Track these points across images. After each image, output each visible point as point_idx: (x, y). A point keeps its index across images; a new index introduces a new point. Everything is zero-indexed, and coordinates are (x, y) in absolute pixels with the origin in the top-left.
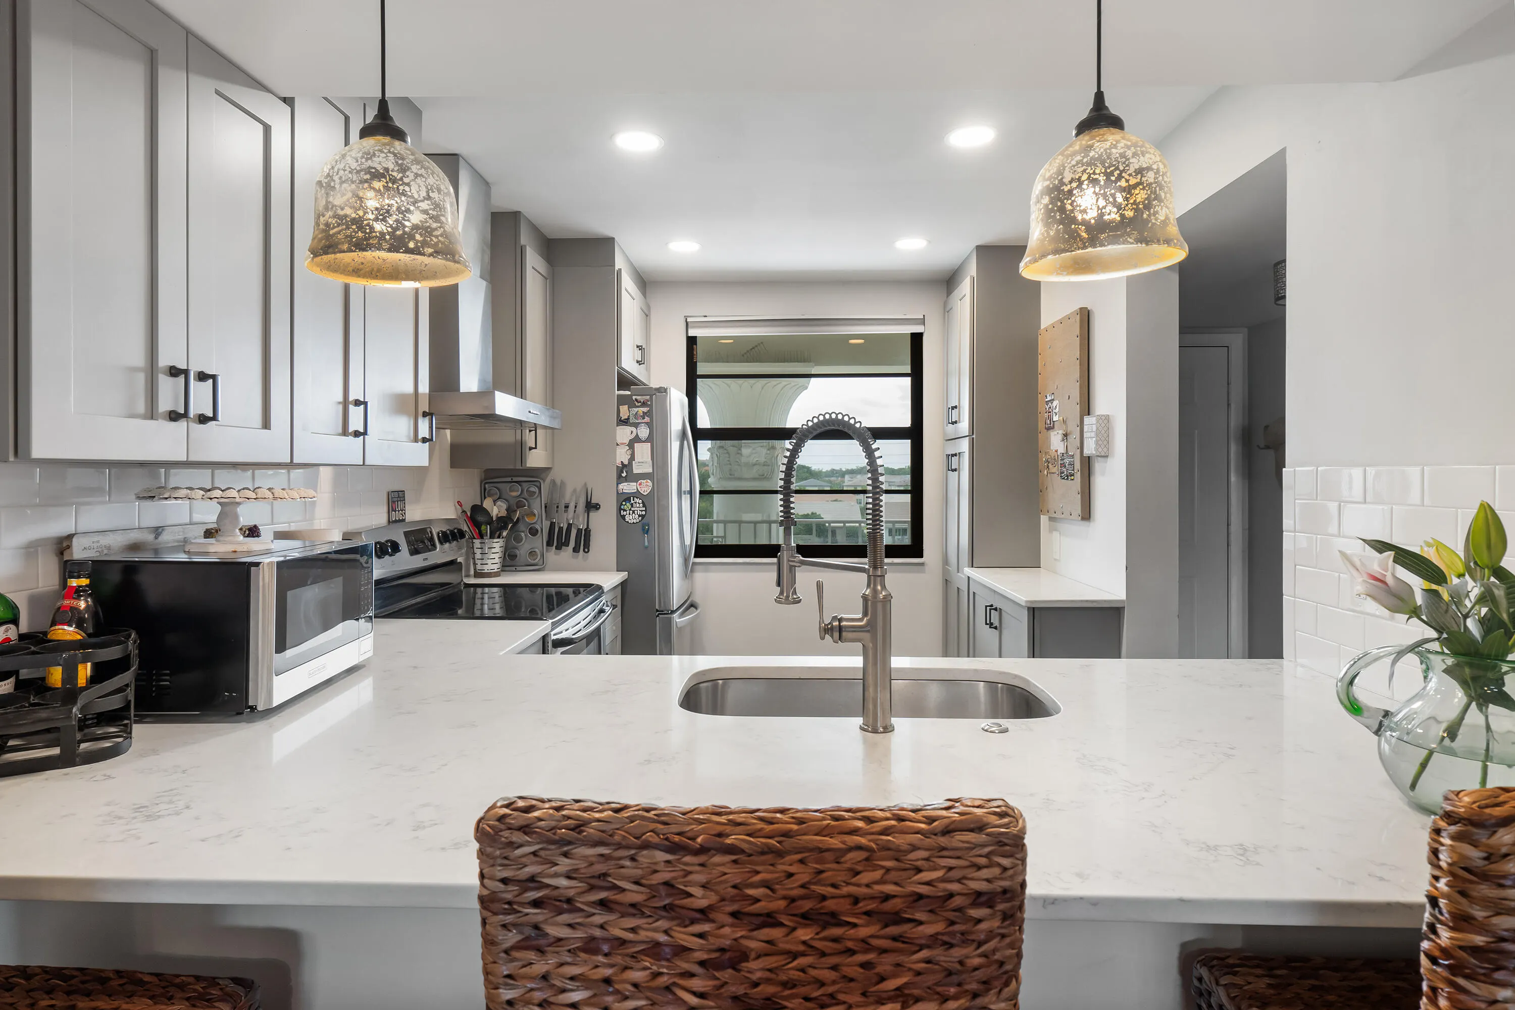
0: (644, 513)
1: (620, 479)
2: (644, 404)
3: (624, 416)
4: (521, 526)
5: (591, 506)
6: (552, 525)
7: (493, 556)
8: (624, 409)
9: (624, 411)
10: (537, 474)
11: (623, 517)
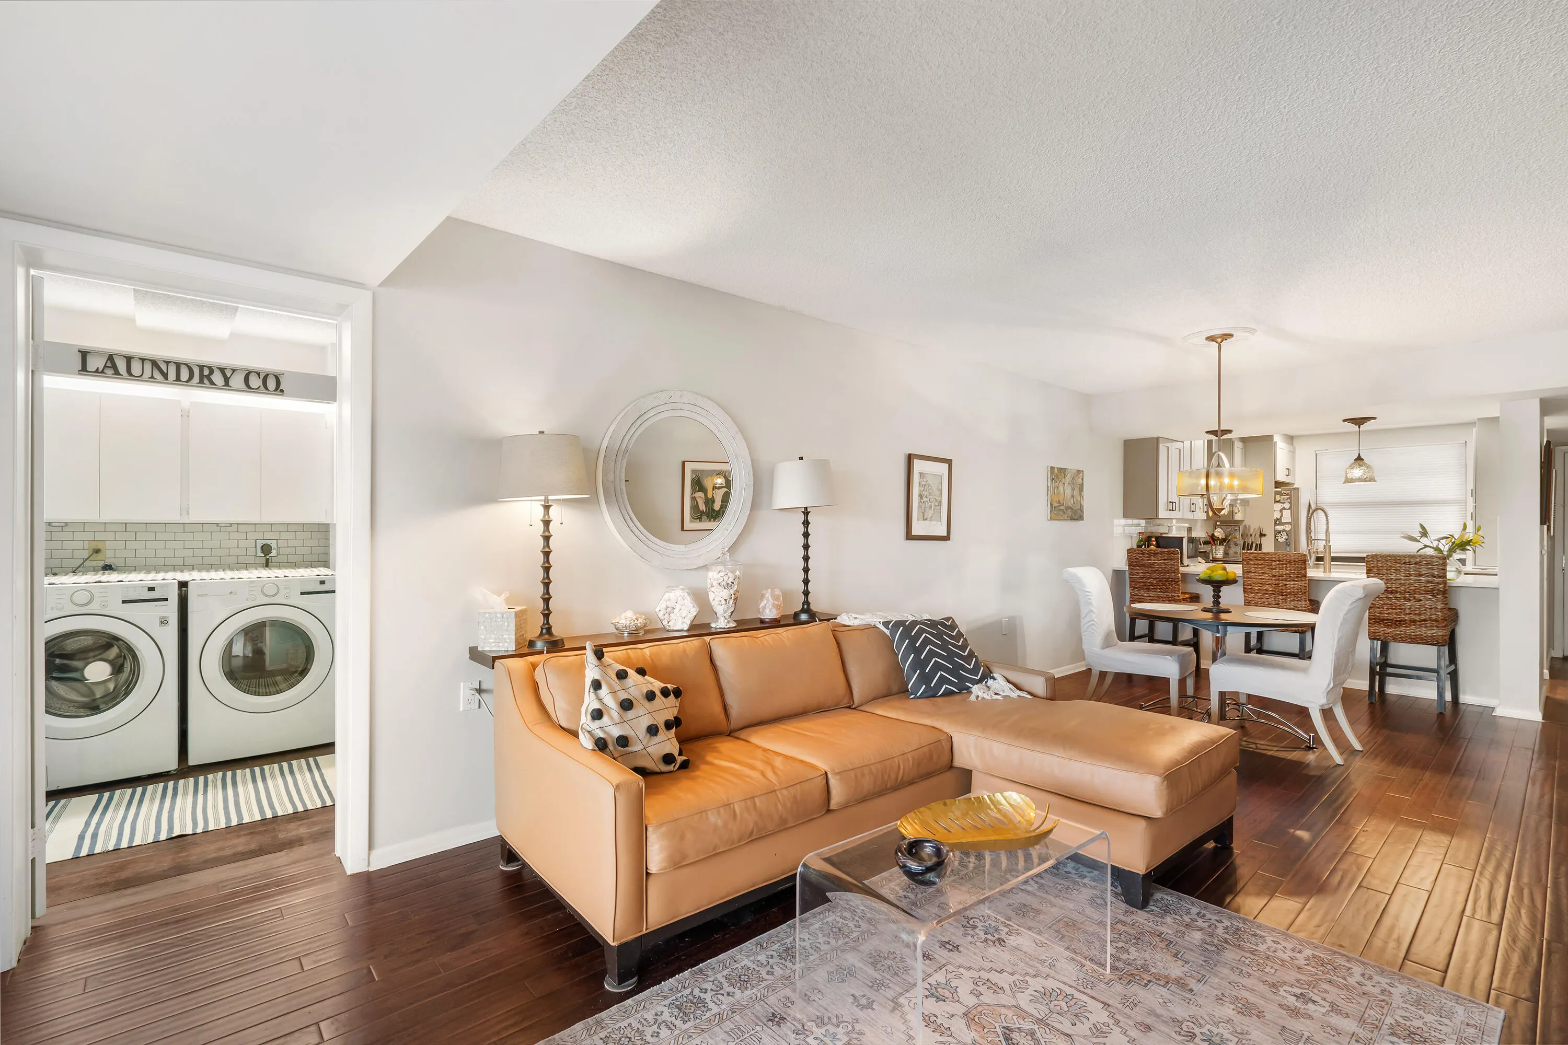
0: (1286, 538)
1: (1276, 524)
3: (1278, 499)
4: (1231, 542)
5: (1262, 535)
6: (1245, 542)
7: (1220, 552)
9: (1278, 498)
10: (1238, 523)
11: (1277, 539)
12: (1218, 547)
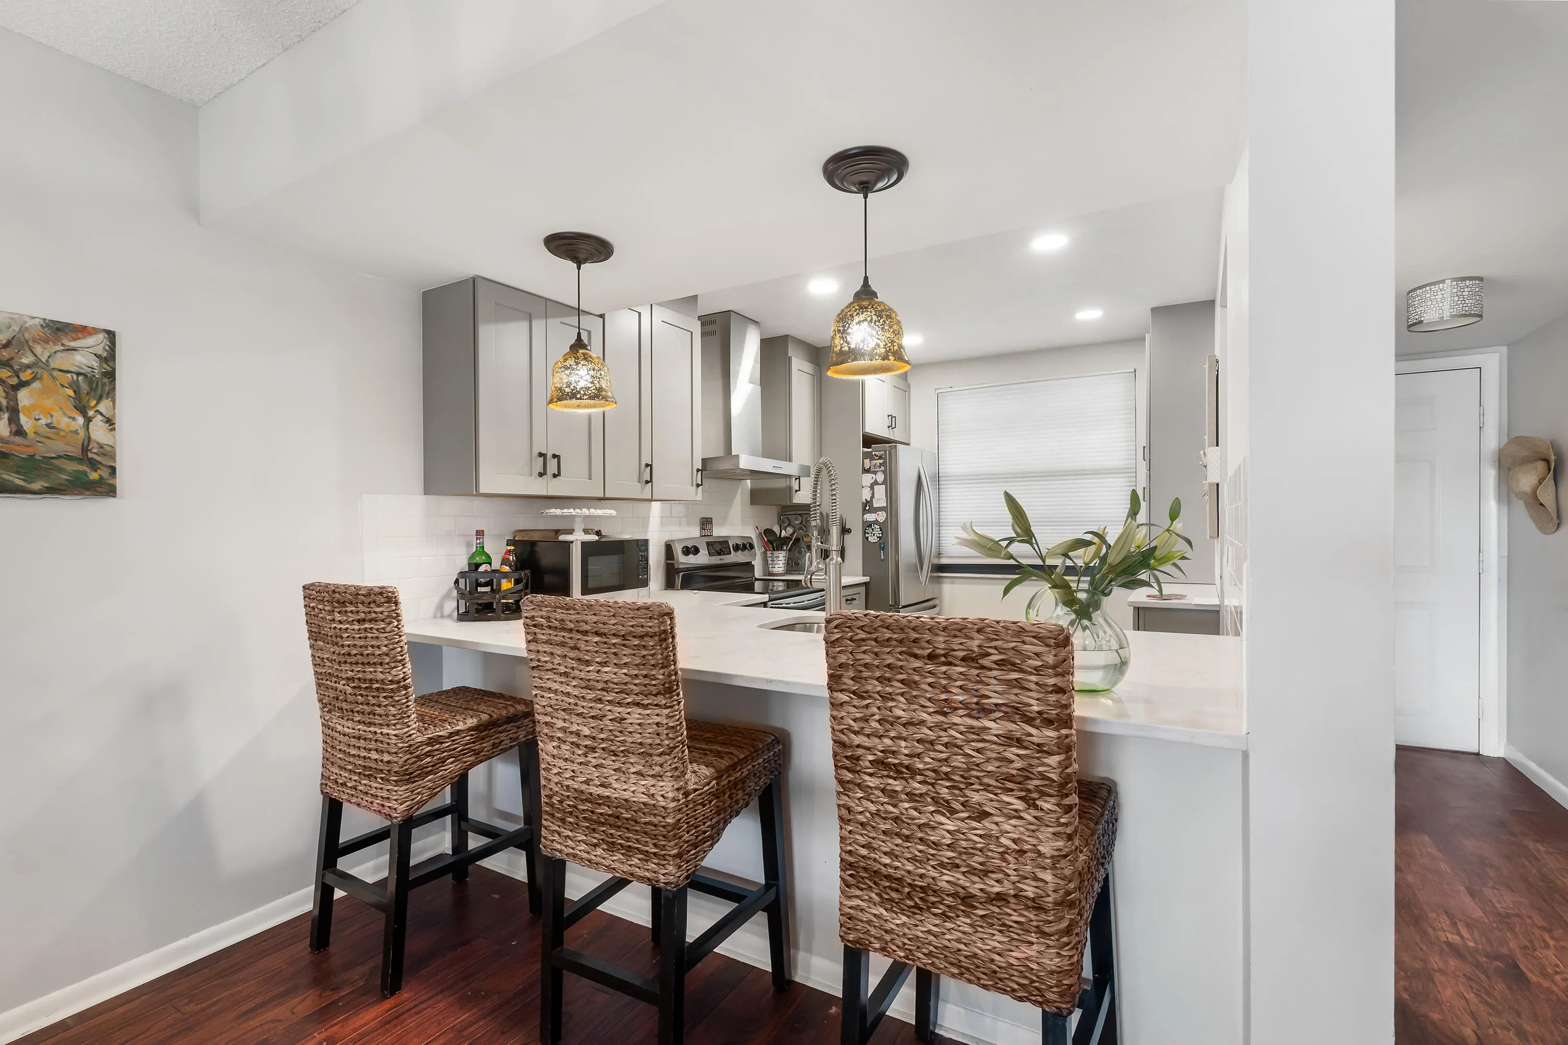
0: (881, 535)
1: (865, 511)
2: (880, 458)
3: (867, 467)
4: (801, 544)
5: (846, 530)
7: (779, 562)
8: (867, 461)
9: (867, 464)
11: (867, 538)
12: (776, 553)
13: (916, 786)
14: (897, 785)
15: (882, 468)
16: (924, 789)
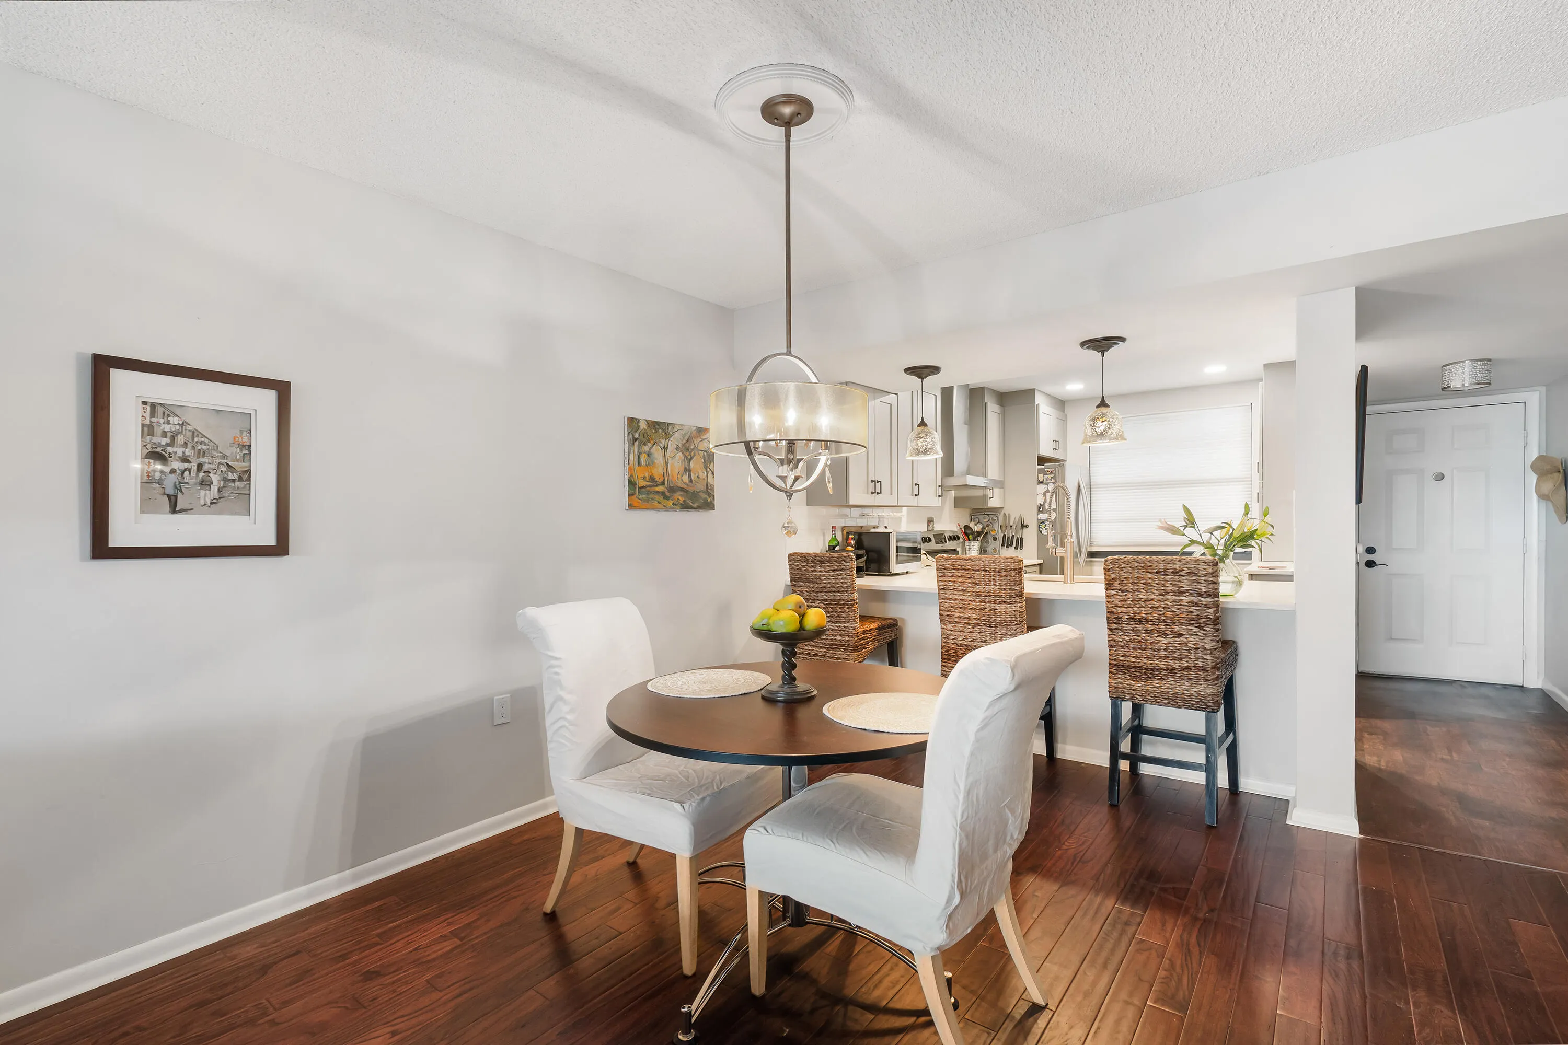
1: (1039, 512)
2: (1051, 473)
3: (1041, 479)
4: (989, 536)
5: (1024, 526)
6: (1004, 536)
7: (974, 549)
8: (1041, 476)
9: (1041, 477)
10: (996, 511)
11: (1041, 532)
12: (972, 543)
13: (1149, 627)
14: (1139, 627)
15: (1053, 481)
16: (1152, 627)
